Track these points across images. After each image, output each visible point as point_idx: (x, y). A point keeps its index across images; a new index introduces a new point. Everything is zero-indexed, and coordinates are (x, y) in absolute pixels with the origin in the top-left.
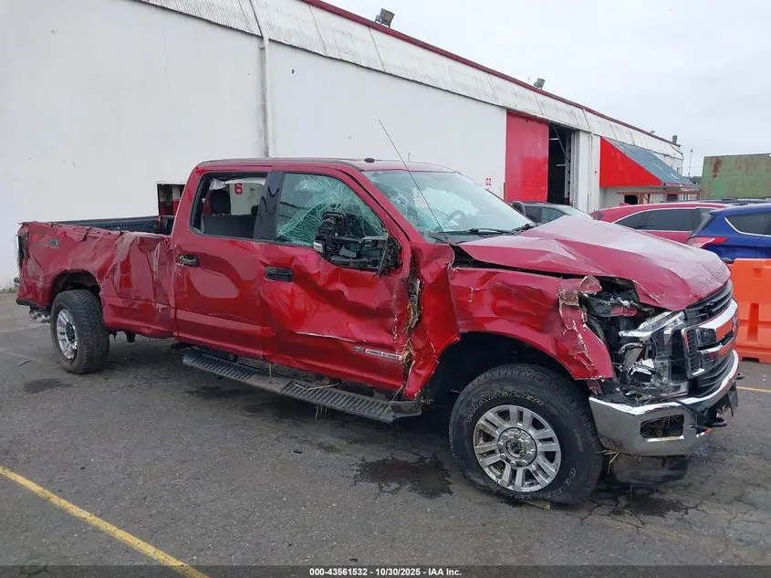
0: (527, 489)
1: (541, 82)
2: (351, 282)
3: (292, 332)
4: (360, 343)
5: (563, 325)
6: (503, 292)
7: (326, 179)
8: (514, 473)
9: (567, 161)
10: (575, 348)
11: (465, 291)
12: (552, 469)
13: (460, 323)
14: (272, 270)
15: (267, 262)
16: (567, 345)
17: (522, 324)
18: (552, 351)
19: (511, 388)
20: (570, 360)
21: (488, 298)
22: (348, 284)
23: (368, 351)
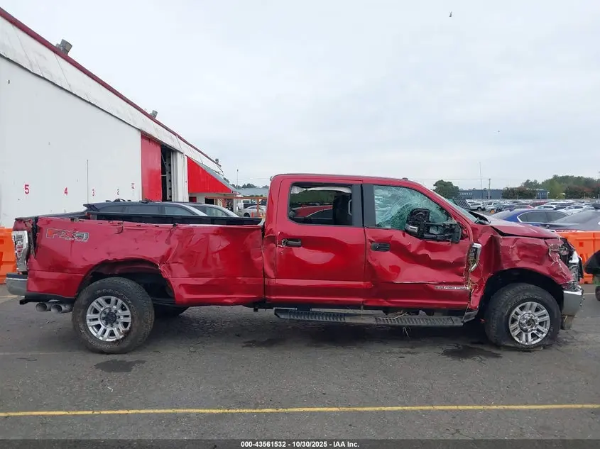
0: (535, 342)
1: (155, 113)
2: (433, 249)
3: (393, 283)
4: (441, 284)
5: (552, 261)
6: (523, 247)
7: (407, 190)
8: (527, 336)
9: (167, 173)
10: (559, 270)
11: (507, 248)
12: (545, 330)
13: (504, 265)
14: (377, 245)
15: (372, 239)
16: (554, 270)
17: (532, 262)
18: (547, 273)
19: (527, 294)
20: (557, 276)
21: (516, 251)
22: (431, 251)
23: (446, 288)
